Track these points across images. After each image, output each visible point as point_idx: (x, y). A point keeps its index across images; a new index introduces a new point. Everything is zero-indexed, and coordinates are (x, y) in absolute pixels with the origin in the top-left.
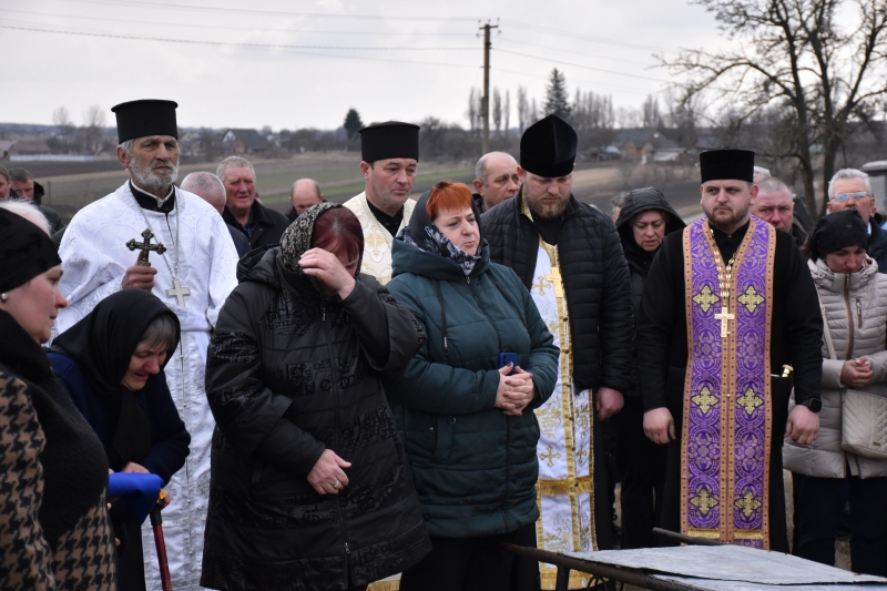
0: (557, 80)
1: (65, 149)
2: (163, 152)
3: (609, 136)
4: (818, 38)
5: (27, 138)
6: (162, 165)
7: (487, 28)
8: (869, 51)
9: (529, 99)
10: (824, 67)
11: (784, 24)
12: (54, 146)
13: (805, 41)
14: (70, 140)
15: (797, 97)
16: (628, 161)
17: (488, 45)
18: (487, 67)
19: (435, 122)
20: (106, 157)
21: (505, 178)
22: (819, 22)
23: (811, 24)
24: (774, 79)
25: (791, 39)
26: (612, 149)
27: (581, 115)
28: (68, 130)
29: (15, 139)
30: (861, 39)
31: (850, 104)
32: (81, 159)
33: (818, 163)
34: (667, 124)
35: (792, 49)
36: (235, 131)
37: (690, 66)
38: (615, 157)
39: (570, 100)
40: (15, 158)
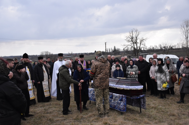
0: (115, 47)
1: (69, 56)
2: (62, 58)
3: (120, 52)
4: (136, 43)
5: (66, 55)
6: (62, 59)
7: (106, 43)
8: (141, 44)
9: (112, 49)
10: (137, 45)
11: (133, 42)
12: (68, 55)
13: (135, 43)
14: (69, 55)
15: (134, 48)
16: (122, 54)
17: (106, 44)
18: (106, 46)
19: (103, 51)
20: (73, 56)
21: (109, 57)
22: (136, 41)
23: (135, 42)
24: (132, 47)
25: (133, 43)
26: (120, 53)
27: (117, 50)
28: (69, 54)
29: (65, 55)
30: (140, 43)
31: (139, 49)
32: (71, 56)
33: (137, 54)
34: (126, 51)
35: (134, 44)
36: (85, 53)
37: (124, 46)
38: (121, 54)
39: (116, 49)
40: (65, 57)
